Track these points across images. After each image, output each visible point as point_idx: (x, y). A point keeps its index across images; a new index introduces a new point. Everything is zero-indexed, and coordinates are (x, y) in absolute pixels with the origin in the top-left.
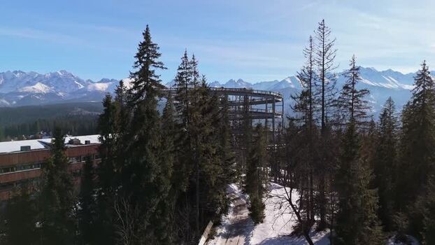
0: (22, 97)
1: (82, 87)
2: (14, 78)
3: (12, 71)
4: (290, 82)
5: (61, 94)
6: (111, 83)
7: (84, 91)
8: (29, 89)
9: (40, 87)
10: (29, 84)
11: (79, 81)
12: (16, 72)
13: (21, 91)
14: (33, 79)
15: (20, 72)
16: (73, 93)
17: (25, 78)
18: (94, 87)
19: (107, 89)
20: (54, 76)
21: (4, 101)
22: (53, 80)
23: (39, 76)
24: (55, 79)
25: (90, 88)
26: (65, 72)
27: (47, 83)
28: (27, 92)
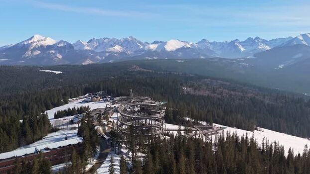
0: (107, 54)
1: (142, 47)
2: (103, 42)
3: (102, 38)
4: (302, 39)
5: (129, 52)
6: (159, 44)
7: (143, 50)
8: (111, 49)
9: (117, 48)
10: (112, 46)
11: (140, 43)
12: (105, 39)
13: (107, 50)
14: (115, 42)
15: (107, 38)
16: (136, 52)
17: (110, 42)
18: (149, 47)
19: (157, 48)
20: (126, 40)
21: (98, 57)
22: (125, 43)
23: (118, 40)
24: (126, 43)
25: (146, 48)
26: (132, 37)
27: (122, 45)
28: (110, 52)
